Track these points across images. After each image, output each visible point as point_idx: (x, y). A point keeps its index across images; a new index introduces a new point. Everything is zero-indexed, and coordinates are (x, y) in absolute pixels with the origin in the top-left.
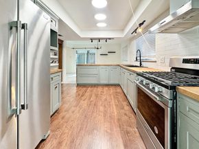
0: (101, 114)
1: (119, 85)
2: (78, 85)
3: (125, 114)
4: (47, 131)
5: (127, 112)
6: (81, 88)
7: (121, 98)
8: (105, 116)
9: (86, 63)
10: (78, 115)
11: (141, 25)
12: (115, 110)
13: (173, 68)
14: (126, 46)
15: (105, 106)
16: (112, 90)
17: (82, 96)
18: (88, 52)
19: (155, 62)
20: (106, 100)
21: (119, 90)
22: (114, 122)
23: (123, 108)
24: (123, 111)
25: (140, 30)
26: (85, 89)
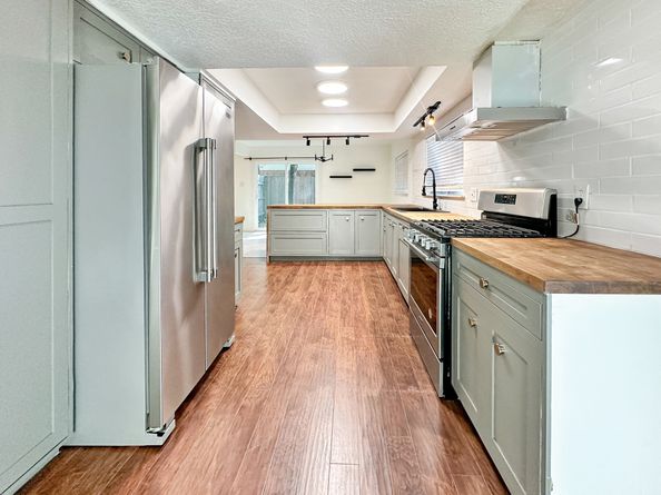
0: (334, 314)
1: (381, 260)
2: (273, 261)
3: (391, 315)
4: (230, 335)
5: (394, 312)
6: (278, 268)
7: (384, 286)
8: (343, 318)
9: (287, 204)
10: (284, 316)
11: (432, 109)
12: (367, 309)
13: (485, 213)
14: (405, 155)
15: (344, 302)
16: (362, 271)
17: (287, 283)
18: (293, 168)
19: (463, 199)
20: (346, 290)
21: (380, 271)
22: (364, 326)
23: (386, 306)
24: (386, 309)
25: (430, 122)
26: (291, 268)
